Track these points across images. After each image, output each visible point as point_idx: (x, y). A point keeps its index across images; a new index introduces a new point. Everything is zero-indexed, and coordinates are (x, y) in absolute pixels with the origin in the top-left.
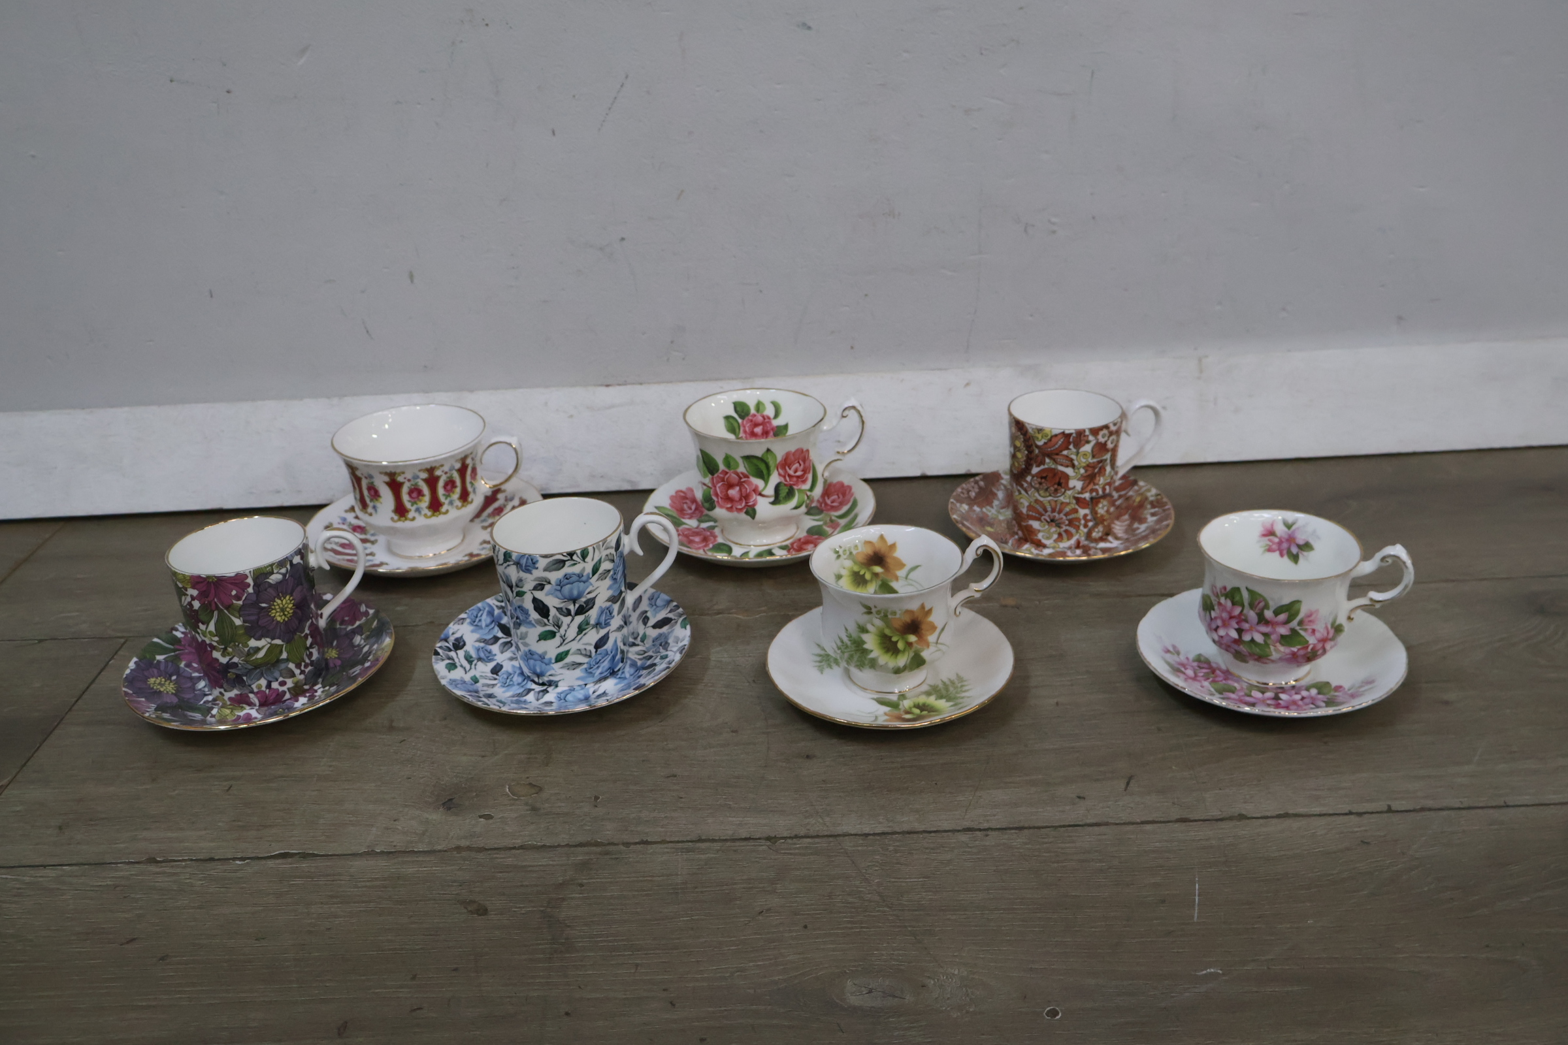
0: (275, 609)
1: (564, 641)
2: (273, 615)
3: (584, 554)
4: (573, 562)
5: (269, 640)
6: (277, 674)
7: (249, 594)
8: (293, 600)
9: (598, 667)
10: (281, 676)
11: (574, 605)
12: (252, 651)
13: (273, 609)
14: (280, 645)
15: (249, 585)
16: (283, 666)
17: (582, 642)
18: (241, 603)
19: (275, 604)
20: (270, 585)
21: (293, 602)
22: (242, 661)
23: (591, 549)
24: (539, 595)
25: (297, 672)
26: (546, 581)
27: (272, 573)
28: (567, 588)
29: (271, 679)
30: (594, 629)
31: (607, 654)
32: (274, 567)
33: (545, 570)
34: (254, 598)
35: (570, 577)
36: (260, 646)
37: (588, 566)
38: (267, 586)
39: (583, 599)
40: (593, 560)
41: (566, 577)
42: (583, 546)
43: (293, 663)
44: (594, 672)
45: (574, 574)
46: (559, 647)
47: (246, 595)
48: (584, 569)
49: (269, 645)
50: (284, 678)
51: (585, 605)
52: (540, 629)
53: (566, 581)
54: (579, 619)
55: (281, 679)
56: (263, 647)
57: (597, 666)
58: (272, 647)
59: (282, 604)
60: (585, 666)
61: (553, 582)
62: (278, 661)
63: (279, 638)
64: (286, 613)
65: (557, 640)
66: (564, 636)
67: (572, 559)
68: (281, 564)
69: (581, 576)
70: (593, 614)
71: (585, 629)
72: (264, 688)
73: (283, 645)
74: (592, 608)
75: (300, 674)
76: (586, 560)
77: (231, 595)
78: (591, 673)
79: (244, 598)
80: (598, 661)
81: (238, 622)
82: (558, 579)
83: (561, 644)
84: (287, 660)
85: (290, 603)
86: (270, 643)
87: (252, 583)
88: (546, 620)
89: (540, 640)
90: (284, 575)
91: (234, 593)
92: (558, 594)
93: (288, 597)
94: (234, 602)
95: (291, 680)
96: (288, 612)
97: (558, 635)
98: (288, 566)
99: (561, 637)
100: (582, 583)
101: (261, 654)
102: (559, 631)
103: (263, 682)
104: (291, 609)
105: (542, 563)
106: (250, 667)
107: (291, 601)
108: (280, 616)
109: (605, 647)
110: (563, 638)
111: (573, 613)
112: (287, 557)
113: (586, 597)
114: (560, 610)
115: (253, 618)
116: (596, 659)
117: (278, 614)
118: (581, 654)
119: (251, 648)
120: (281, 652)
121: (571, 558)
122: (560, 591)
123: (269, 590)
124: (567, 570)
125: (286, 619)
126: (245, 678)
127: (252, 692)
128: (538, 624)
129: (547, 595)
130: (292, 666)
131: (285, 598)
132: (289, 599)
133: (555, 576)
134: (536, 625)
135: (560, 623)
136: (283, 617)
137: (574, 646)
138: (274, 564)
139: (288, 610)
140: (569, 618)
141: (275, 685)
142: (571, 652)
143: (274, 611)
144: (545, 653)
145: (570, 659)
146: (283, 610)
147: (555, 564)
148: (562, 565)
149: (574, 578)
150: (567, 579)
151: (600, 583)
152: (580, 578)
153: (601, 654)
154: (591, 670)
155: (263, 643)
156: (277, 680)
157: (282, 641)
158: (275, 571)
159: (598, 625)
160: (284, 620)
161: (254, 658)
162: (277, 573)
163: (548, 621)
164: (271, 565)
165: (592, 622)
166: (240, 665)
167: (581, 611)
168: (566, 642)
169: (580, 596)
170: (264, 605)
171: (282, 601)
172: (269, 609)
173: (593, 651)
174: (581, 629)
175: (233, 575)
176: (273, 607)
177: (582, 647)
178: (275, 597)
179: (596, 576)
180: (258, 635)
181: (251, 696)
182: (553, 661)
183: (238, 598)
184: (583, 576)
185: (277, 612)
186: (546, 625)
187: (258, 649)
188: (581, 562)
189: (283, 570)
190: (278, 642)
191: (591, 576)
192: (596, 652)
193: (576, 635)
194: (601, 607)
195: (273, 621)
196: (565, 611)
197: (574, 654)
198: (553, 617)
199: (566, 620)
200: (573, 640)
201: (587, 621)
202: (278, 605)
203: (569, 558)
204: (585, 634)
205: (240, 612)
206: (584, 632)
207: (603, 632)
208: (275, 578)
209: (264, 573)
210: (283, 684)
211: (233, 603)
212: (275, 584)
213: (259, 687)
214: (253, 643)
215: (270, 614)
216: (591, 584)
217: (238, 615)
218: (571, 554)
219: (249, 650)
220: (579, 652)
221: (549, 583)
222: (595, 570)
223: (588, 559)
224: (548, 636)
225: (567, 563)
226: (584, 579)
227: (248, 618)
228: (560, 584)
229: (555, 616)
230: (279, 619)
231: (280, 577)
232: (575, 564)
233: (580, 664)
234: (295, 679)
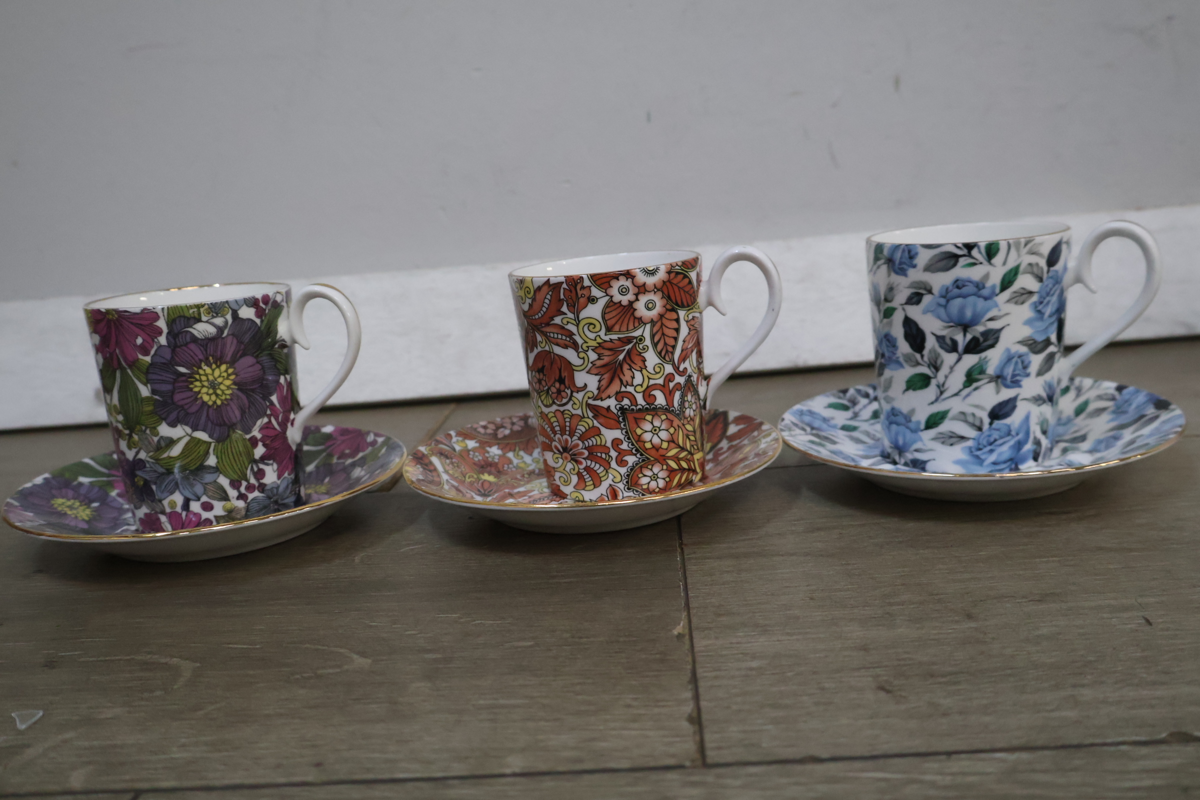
0: (201, 381)
1: (942, 393)
2: (196, 390)
3: (991, 251)
4: (972, 261)
5: (189, 430)
6: (199, 489)
7: (161, 346)
8: (233, 374)
9: (991, 451)
10: (205, 493)
11: (965, 335)
12: (163, 444)
13: (197, 380)
14: (205, 442)
15: (160, 332)
16: (209, 478)
17: (970, 400)
18: (148, 359)
19: (201, 372)
20: (194, 339)
21: (233, 377)
22: (151, 457)
23: (1003, 246)
24: (915, 312)
25: (232, 493)
26: (925, 289)
27: (199, 320)
28: (957, 303)
29: (190, 496)
30: (993, 385)
31: (1009, 433)
32: (202, 310)
33: (928, 268)
34: (168, 354)
35: (964, 286)
36: (175, 437)
37: (996, 273)
38: (188, 339)
39: (980, 328)
40: (1004, 263)
41: (958, 284)
42: (991, 238)
43: (226, 476)
44: (983, 457)
45: (970, 282)
46: (932, 403)
47: (155, 348)
48: (987, 276)
49: (187, 439)
50: (209, 497)
51: (981, 339)
52: (909, 371)
53: (956, 291)
54: (970, 360)
55: (204, 499)
56: (180, 439)
57: (989, 448)
58: (194, 443)
59: (213, 374)
60: (970, 443)
61: (936, 290)
62: (202, 468)
63: (204, 430)
64: (219, 392)
65: (931, 392)
66: (943, 385)
67: (969, 255)
68: (215, 309)
69: (981, 286)
70: (994, 357)
71: (977, 380)
72: (179, 509)
73: (210, 443)
74: (992, 346)
75: (238, 498)
76: (994, 261)
77: (135, 345)
78: (977, 457)
79: (152, 352)
80: (992, 439)
81: (145, 391)
82: (943, 286)
83: (937, 400)
84: (216, 470)
85: (228, 379)
86: (190, 436)
87: (165, 330)
88: (918, 356)
89: (907, 389)
90: (220, 330)
91: (139, 341)
92: (942, 311)
93: (224, 367)
94: (140, 357)
95: (223, 503)
96: (223, 391)
97: (934, 382)
98: (229, 317)
99: (938, 386)
100: (981, 300)
101: (176, 451)
102: (935, 377)
103: (178, 498)
104: (228, 387)
105: (923, 258)
106: (161, 470)
107: (229, 375)
108: (207, 394)
109: (1007, 421)
110: (941, 389)
111: (961, 347)
112: (227, 302)
113: (985, 326)
114: (941, 341)
115: (167, 387)
116: (989, 436)
117: (204, 390)
118: (966, 421)
119: (162, 437)
120: (207, 453)
121: (969, 252)
122: (945, 307)
123: (193, 346)
124: (960, 272)
125: (219, 402)
126: (154, 487)
127: (163, 512)
128: (906, 361)
129: (925, 312)
130: (224, 481)
131: (218, 367)
132: (226, 371)
133: (940, 280)
134: (905, 364)
135: (939, 362)
136: (214, 398)
137: (955, 406)
138: (203, 306)
139: (222, 387)
140: (954, 356)
141: (195, 507)
142: (950, 415)
143: (198, 384)
144: (913, 411)
145: (946, 426)
146: (214, 386)
147: (940, 260)
148: (952, 262)
149: (970, 289)
150: (958, 287)
151: (1012, 308)
152: (980, 290)
153: (998, 430)
154: (978, 453)
155: (178, 432)
156: (198, 499)
157: (211, 436)
158: (204, 318)
159: (999, 378)
160: (215, 402)
161: (165, 455)
162: (207, 322)
163: (922, 356)
164: (199, 307)
165: (991, 370)
166: (148, 465)
167: (974, 347)
168: (945, 395)
169: (974, 322)
170: (182, 370)
171: (213, 370)
172: (189, 379)
173: (987, 420)
174: (971, 378)
175: (138, 310)
176: (197, 377)
177: (969, 410)
178: (201, 361)
179: (1007, 294)
180: (173, 416)
181: (163, 518)
182: (923, 426)
183: (145, 351)
184: (984, 287)
185: (203, 386)
186: (918, 364)
187: (171, 442)
188: (985, 262)
189: (219, 321)
190: (202, 436)
191: (998, 290)
192: (991, 424)
193: (961, 386)
194: (1008, 350)
195: (196, 399)
196: (948, 341)
197: (954, 418)
198: (930, 351)
199: (949, 358)
200: (956, 394)
201: (981, 366)
202: (206, 375)
203: (965, 252)
204: (976, 389)
205: (149, 374)
206: (975, 385)
207: (1006, 394)
208: (203, 329)
209: (184, 317)
210: (207, 507)
211: (138, 359)
212: (202, 340)
213: (173, 504)
214: (165, 430)
215: (191, 386)
216: (996, 305)
217: (145, 380)
218: (969, 247)
219: (159, 441)
220: (963, 417)
221: (930, 292)
222: (1007, 282)
223: (998, 259)
224: (919, 382)
225: (962, 261)
226: (985, 292)
227: (157, 387)
228: (947, 295)
229: (933, 351)
230: (206, 398)
231: (212, 330)
232: (974, 264)
233: (963, 438)
234: (228, 505)
